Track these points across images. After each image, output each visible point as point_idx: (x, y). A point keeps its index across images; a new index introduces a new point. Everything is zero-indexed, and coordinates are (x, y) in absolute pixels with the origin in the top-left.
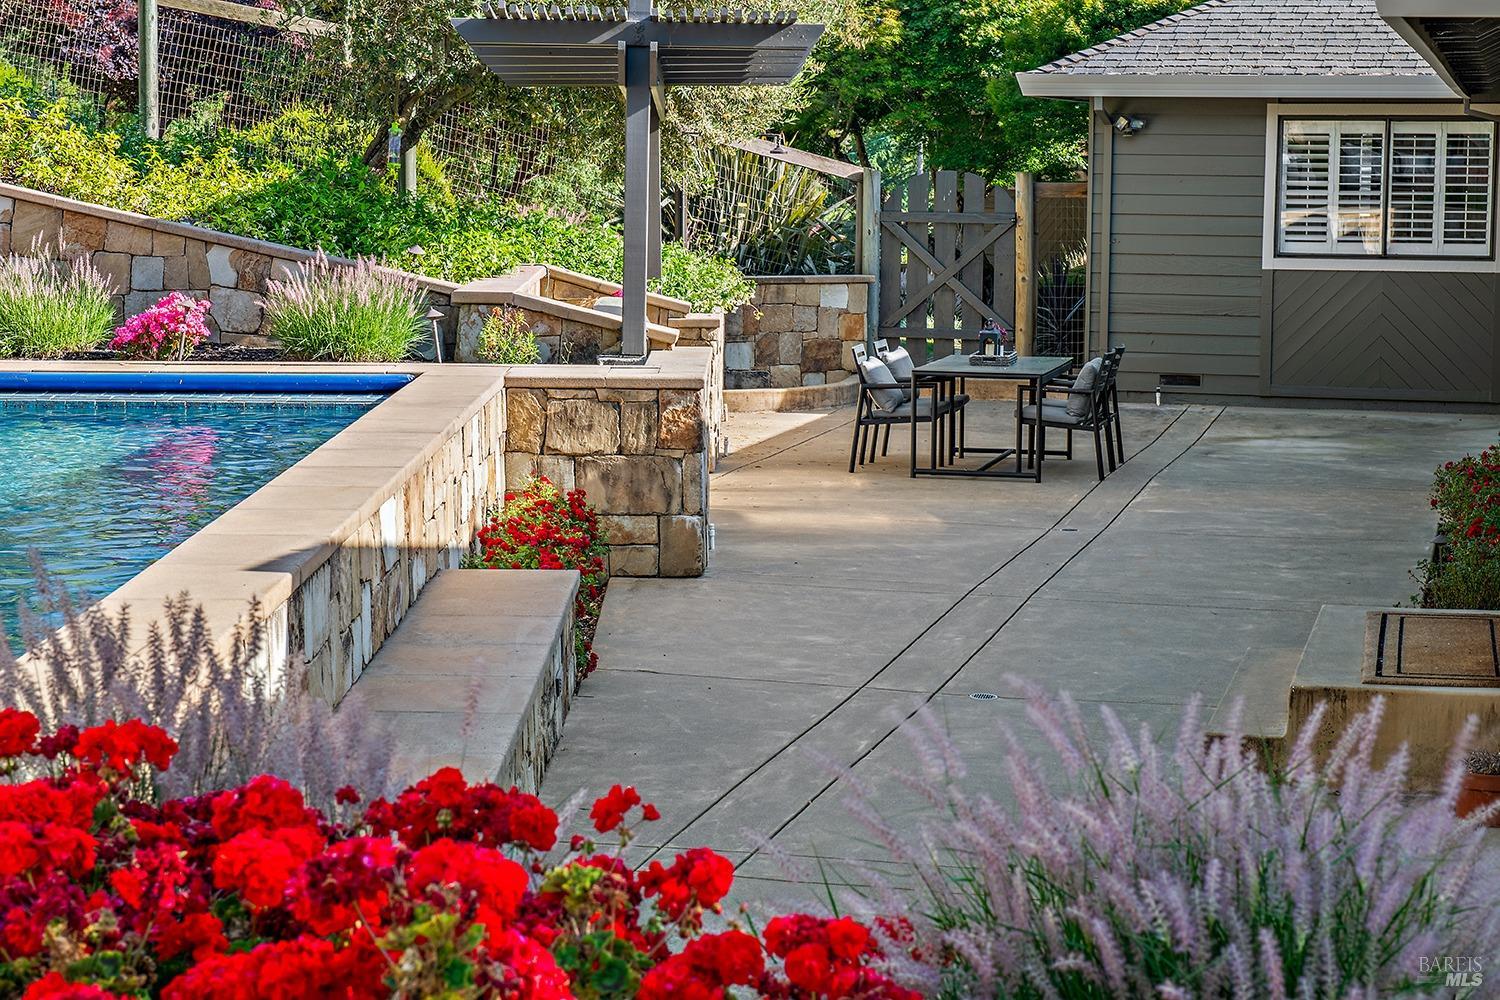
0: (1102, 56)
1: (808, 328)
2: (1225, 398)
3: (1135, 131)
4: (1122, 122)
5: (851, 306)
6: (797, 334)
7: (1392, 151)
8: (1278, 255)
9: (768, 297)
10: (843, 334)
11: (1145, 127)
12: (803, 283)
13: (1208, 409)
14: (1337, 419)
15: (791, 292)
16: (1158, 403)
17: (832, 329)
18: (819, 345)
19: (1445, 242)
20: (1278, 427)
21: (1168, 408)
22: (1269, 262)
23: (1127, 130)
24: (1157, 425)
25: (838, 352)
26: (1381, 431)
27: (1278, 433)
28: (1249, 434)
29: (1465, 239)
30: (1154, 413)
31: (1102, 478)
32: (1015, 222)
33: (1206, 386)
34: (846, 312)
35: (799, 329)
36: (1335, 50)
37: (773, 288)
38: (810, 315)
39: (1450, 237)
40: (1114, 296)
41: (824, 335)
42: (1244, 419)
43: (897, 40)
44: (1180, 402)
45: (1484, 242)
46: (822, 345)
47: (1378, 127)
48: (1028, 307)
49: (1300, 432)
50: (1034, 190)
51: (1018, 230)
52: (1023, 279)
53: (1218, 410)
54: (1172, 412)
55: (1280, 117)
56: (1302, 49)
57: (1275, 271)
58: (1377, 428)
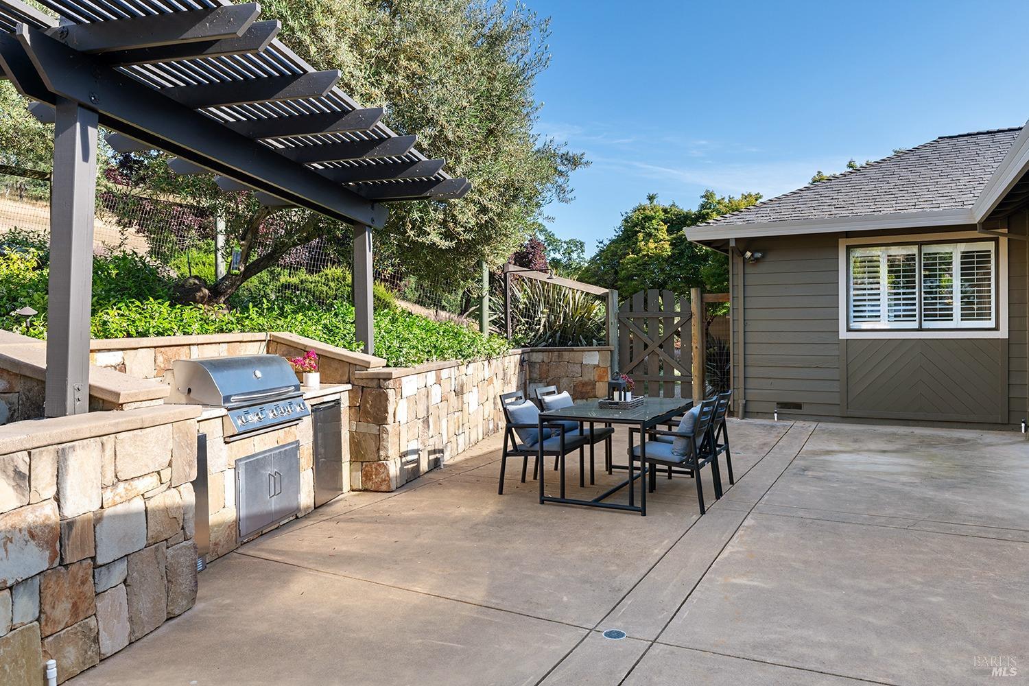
0: (734, 217)
1: (576, 375)
2: (818, 418)
3: (757, 260)
4: (748, 254)
5: (601, 363)
6: (570, 379)
7: (922, 264)
8: (849, 330)
9: (553, 359)
10: (596, 379)
11: (763, 257)
12: (573, 351)
13: (807, 424)
14: (894, 434)
15: (566, 355)
16: (776, 419)
17: (590, 376)
18: (583, 384)
19: (962, 320)
20: (855, 441)
21: (782, 423)
22: (843, 335)
23: (752, 259)
24: (772, 439)
25: (594, 389)
26: (930, 445)
27: (856, 446)
28: (835, 447)
29: (976, 317)
30: (772, 427)
31: (703, 512)
32: (691, 316)
33: (805, 410)
34: (598, 366)
35: (571, 375)
36: (882, 203)
37: (556, 353)
38: (577, 368)
39: (965, 317)
40: (746, 356)
41: (586, 378)
42: (831, 433)
43: (670, 253)
44: (790, 419)
45: (990, 319)
46: (585, 384)
47: (914, 250)
48: (699, 363)
49: (873, 446)
50: (702, 298)
51: (693, 320)
52: (696, 347)
53: (814, 425)
54: (784, 426)
55: (847, 246)
56: (859, 204)
57: (847, 340)
58: (924, 442)
